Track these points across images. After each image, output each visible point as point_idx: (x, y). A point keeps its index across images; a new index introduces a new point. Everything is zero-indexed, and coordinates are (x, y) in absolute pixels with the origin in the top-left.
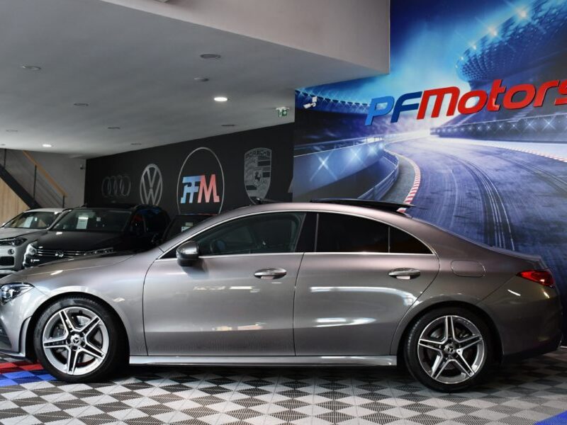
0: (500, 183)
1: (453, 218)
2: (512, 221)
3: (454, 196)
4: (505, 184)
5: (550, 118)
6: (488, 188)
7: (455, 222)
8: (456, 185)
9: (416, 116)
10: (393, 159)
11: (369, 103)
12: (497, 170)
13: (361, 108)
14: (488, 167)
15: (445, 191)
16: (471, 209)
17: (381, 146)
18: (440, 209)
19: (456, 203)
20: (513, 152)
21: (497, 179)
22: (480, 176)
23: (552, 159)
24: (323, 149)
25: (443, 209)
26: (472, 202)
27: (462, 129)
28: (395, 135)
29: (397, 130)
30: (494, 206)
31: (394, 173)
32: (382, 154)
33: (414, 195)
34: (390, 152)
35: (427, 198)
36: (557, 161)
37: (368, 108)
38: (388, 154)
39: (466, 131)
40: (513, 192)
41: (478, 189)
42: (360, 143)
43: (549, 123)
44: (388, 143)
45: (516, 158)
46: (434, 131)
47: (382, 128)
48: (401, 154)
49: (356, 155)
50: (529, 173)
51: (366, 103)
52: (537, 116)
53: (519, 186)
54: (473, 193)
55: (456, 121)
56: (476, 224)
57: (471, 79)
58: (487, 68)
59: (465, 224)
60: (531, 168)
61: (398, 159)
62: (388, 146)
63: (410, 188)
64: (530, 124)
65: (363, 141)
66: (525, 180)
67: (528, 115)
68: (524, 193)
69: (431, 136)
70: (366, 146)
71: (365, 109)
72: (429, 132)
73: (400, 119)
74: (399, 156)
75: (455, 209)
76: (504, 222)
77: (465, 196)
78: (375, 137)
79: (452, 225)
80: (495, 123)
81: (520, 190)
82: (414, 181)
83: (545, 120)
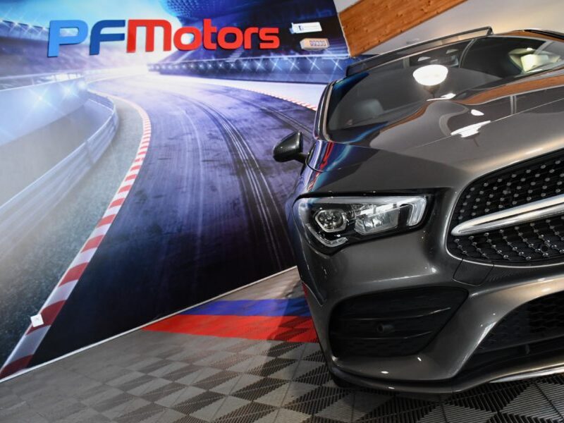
0: (235, 121)
1: (201, 163)
2: (256, 156)
3: (195, 139)
4: (240, 121)
5: (258, 60)
6: (226, 127)
7: (205, 168)
8: (195, 128)
9: (125, 50)
10: (106, 102)
11: (45, 26)
12: (230, 108)
13: (32, 31)
14: (220, 105)
16: (216, 151)
17: (82, 85)
18: (184, 155)
19: (200, 146)
20: (238, 90)
21: (232, 117)
22: (215, 115)
23: (270, 96)
25: (188, 155)
26: (215, 143)
28: (99, 71)
29: (102, 65)
30: (237, 144)
31: (112, 120)
32: (86, 95)
33: (147, 144)
34: (99, 94)
35: (166, 146)
36: (274, 97)
37: (44, 33)
38: (95, 94)
39: (189, 68)
40: (250, 129)
41: (217, 129)
42: (44, 81)
43: (259, 65)
44: (91, 82)
45: (242, 96)
46: (153, 67)
47: (76, 61)
48: (116, 95)
49: (41, 98)
50: (258, 110)
51: (39, 25)
52: (248, 58)
53: (252, 122)
54: (214, 134)
55: (175, 57)
56: (226, 165)
57: (179, 15)
58: (193, 7)
59: (215, 167)
60: (258, 105)
61: (111, 100)
62: (92, 85)
63: (141, 136)
64: (245, 65)
65: (48, 78)
66: (255, 117)
67: (242, 56)
68: (259, 129)
69: (150, 73)
70: (56, 85)
71: (40, 33)
72: (146, 68)
73: (102, 51)
74: (113, 97)
75: (201, 153)
76: (251, 159)
77: (207, 138)
78: (68, 74)
79: (202, 171)
80: (214, 62)
81: (254, 126)
82: (142, 127)
83: (255, 61)
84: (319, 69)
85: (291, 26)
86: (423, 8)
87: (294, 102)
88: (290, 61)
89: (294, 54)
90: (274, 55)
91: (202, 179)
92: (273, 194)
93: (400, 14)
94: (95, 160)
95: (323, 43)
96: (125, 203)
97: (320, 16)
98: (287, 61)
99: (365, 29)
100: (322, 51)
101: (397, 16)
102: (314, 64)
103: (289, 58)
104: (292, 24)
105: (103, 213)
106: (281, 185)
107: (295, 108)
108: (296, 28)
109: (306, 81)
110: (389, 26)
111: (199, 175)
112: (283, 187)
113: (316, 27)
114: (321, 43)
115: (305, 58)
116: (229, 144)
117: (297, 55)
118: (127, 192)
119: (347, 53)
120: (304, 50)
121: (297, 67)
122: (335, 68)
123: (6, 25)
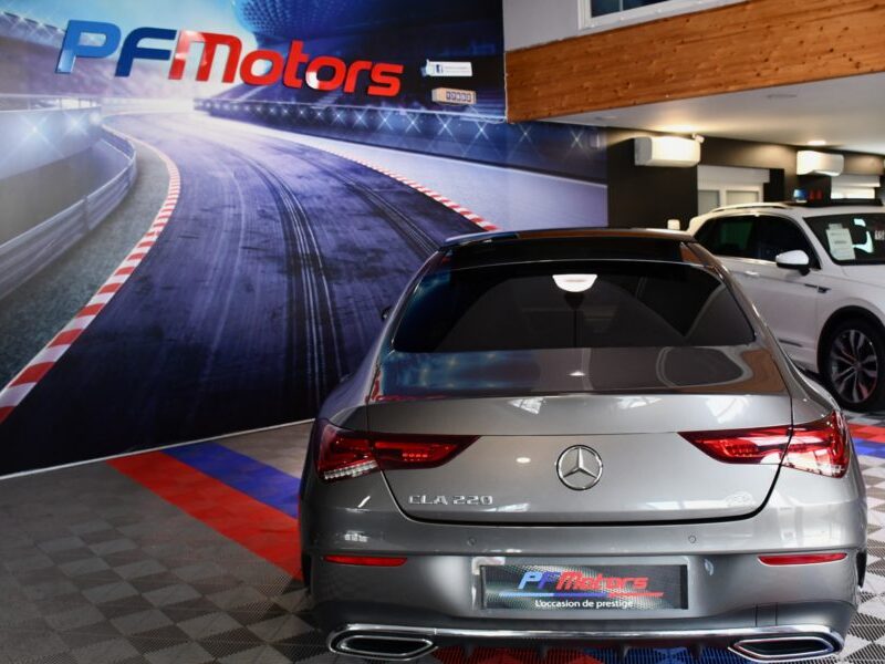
0: (304, 197)
1: (240, 250)
2: (323, 251)
3: (239, 215)
4: (311, 197)
5: (361, 110)
6: (288, 204)
7: (244, 258)
8: (242, 198)
9: (167, 74)
10: (124, 146)
11: (61, 27)
12: (300, 177)
13: (41, 32)
14: (287, 172)
15: (224, 206)
16: (266, 236)
17: (96, 119)
18: (219, 235)
19: (243, 227)
20: (320, 152)
21: (301, 190)
22: (277, 185)
23: (365, 167)
25: (223, 236)
26: (266, 224)
27: (247, 108)
28: (124, 101)
30: (298, 230)
31: (127, 173)
32: (98, 133)
33: (169, 213)
34: (116, 133)
35: (195, 219)
36: (371, 169)
37: (57, 36)
38: (111, 134)
39: (253, 111)
40: (322, 210)
41: (274, 204)
42: (44, 106)
43: (360, 118)
44: (110, 115)
45: (324, 161)
46: (201, 104)
47: (94, 82)
48: (139, 138)
49: (35, 129)
50: (340, 185)
51: (53, 24)
52: (346, 106)
53: (329, 201)
54: (267, 210)
55: (237, 92)
56: (274, 258)
57: (257, 30)
58: (281, 20)
59: (259, 258)
60: (342, 177)
61: (133, 146)
62: (110, 120)
63: (162, 200)
64: (339, 116)
65: (50, 102)
66: (335, 194)
67: (336, 102)
68: (336, 212)
69: (196, 112)
70: (61, 114)
71: (52, 36)
72: (191, 104)
73: (134, 72)
74: (137, 141)
75: (242, 236)
76: (313, 253)
77: (256, 216)
78: (80, 100)
79: (238, 261)
80: (294, 107)
81: (331, 207)
82: (167, 188)
83: (356, 112)
84: (452, 135)
85: (424, 65)
86: (618, 88)
87: (399, 179)
88: (408, 117)
89: (418, 108)
90: (387, 106)
91: (236, 273)
92: (334, 309)
93: (586, 85)
94: (92, 226)
95: (468, 97)
96: (121, 291)
97: (475, 53)
98: (406, 117)
99: (536, 89)
100: (463, 108)
101: (582, 87)
102: (445, 126)
103: (408, 113)
104: (428, 61)
105: (89, 299)
106: (349, 297)
107: (399, 188)
108: (431, 69)
109: (427, 150)
110: (567, 97)
111: (232, 267)
112: (351, 301)
113: (463, 69)
114: (463, 97)
115: (434, 115)
116: (287, 228)
117: (423, 110)
118: (126, 276)
119: (503, 114)
120: (435, 103)
121: (417, 128)
122: (477, 136)
123: (8, 18)
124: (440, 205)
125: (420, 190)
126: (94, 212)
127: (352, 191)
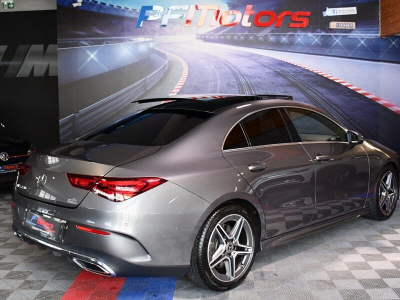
0: (251, 77)
3: (217, 85)
4: (255, 77)
5: (285, 35)
6: (242, 80)
8: (218, 77)
10: (163, 56)
11: (139, 9)
12: (249, 68)
13: (130, 12)
14: (242, 65)
15: (209, 81)
17: (151, 45)
20: (260, 56)
21: (250, 74)
22: (236, 71)
23: (287, 62)
24: (91, 44)
26: (229, 89)
27: (222, 37)
28: (164, 37)
29: (166, 33)
30: (247, 92)
31: (164, 67)
32: (152, 51)
33: (183, 84)
34: (160, 50)
35: (195, 87)
36: (289, 64)
37: (137, 13)
38: (158, 51)
39: (226, 38)
40: (260, 83)
41: (234, 80)
42: (130, 41)
43: (284, 39)
44: (157, 43)
45: (262, 60)
46: (199, 37)
47: (151, 30)
48: (170, 52)
49: (126, 50)
50: (271, 71)
51: (135, 8)
52: (276, 34)
53: (264, 79)
54: (231, 83)
55: (217, 30)
57: (229, 2)
60: (273, 68)
61: (167, 56)
62: (157, 45)
63: (180, 78)
64: (272, 38)
65: (133, 39)
66: (268, 76)
67: (271, 32)
68: (268, 84)
69: (198, 40)
70: (137, 44)
71: (135, 13)
72: (195, 37)
74: (169, 53)
77: (225, 86)
78: (145, 38)
80: (247, 35)
81: (266, 82)
82: (182, 73)
83: (282, 36)
84: (341, 45)
85: (325, 10)
87: (307, 68)
88: (314, 37)
89: (321, 32)
90: (301, 32)
94: (148, 88)
97: (360, 2)
98: (313, 37)
99: (389, 19)
100: (350, 31)
102: (337, 41)
103: (314, 35)
104: (327, 8)
107: (306, 73)
108: (329, 12)
109: (324, 54)
113: (353, 11)
115: (330, 36)
116: (241, 91)
117: (323, 33)
119: (378, 33)
120: (331, 29)
121: (319, 42)
122: (359, 46)
123: (117, 8)
124: (332, 81)
125: (320, 74)
126: (149, 83)
127: (278, 74)
